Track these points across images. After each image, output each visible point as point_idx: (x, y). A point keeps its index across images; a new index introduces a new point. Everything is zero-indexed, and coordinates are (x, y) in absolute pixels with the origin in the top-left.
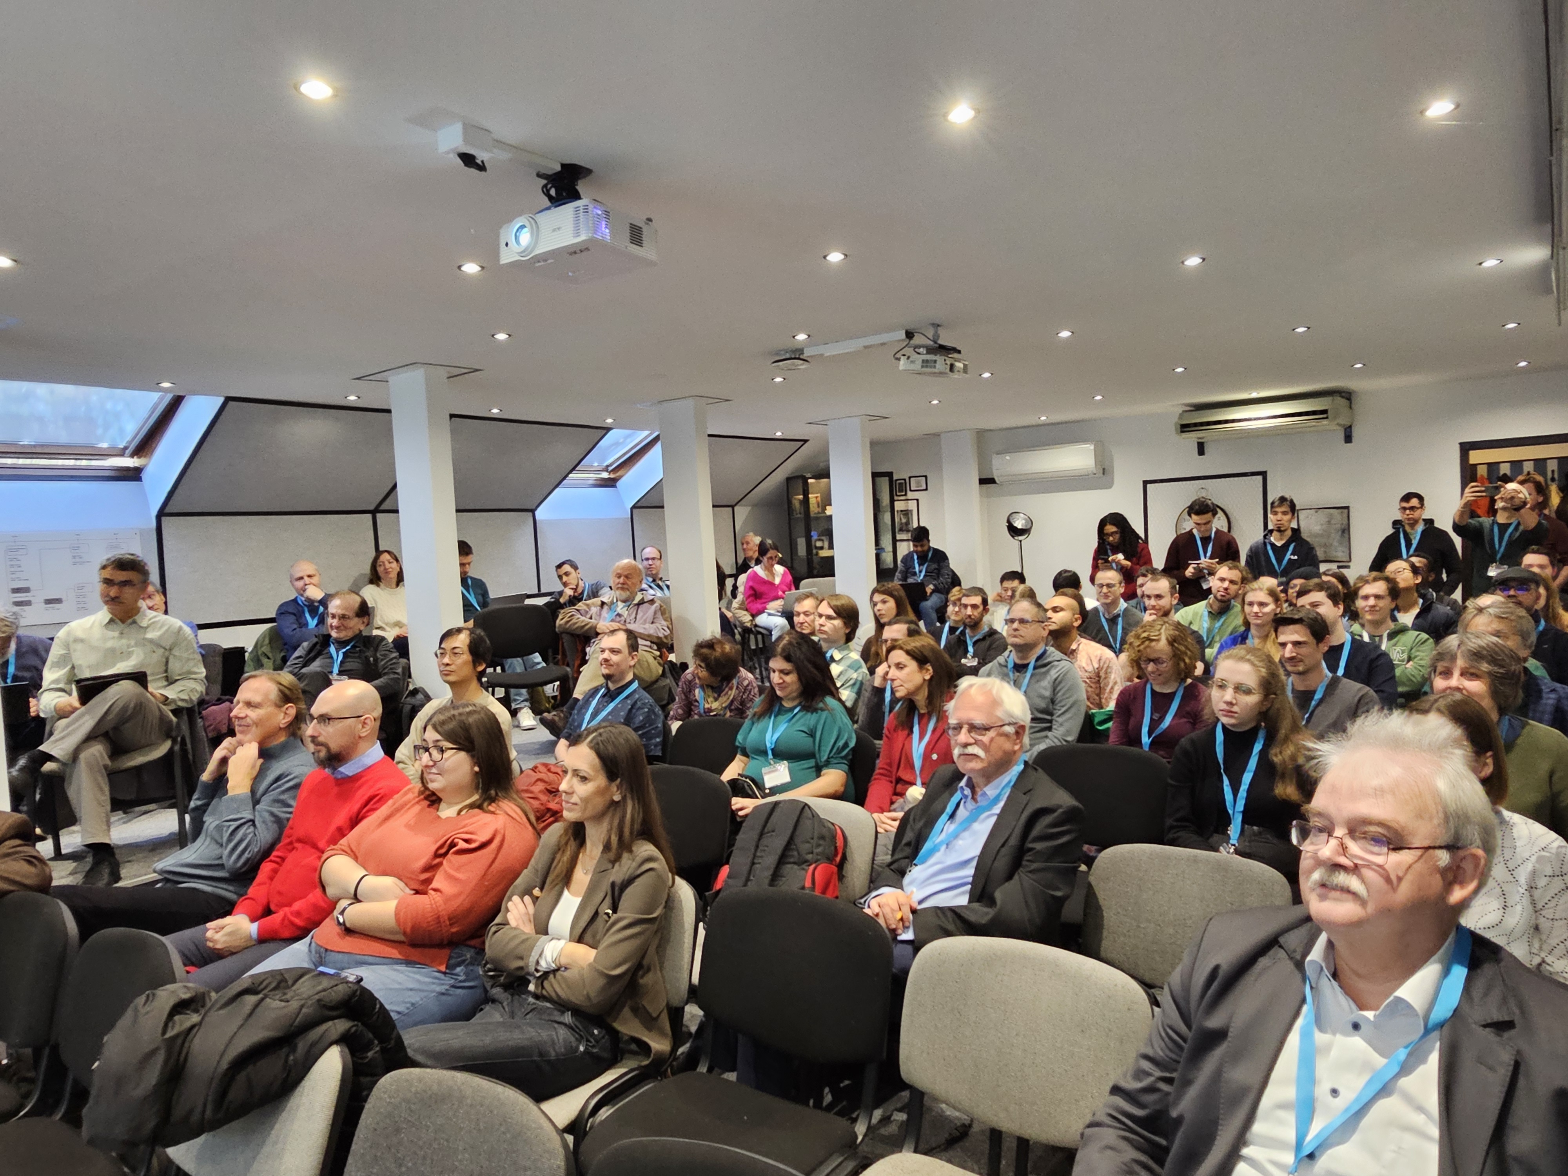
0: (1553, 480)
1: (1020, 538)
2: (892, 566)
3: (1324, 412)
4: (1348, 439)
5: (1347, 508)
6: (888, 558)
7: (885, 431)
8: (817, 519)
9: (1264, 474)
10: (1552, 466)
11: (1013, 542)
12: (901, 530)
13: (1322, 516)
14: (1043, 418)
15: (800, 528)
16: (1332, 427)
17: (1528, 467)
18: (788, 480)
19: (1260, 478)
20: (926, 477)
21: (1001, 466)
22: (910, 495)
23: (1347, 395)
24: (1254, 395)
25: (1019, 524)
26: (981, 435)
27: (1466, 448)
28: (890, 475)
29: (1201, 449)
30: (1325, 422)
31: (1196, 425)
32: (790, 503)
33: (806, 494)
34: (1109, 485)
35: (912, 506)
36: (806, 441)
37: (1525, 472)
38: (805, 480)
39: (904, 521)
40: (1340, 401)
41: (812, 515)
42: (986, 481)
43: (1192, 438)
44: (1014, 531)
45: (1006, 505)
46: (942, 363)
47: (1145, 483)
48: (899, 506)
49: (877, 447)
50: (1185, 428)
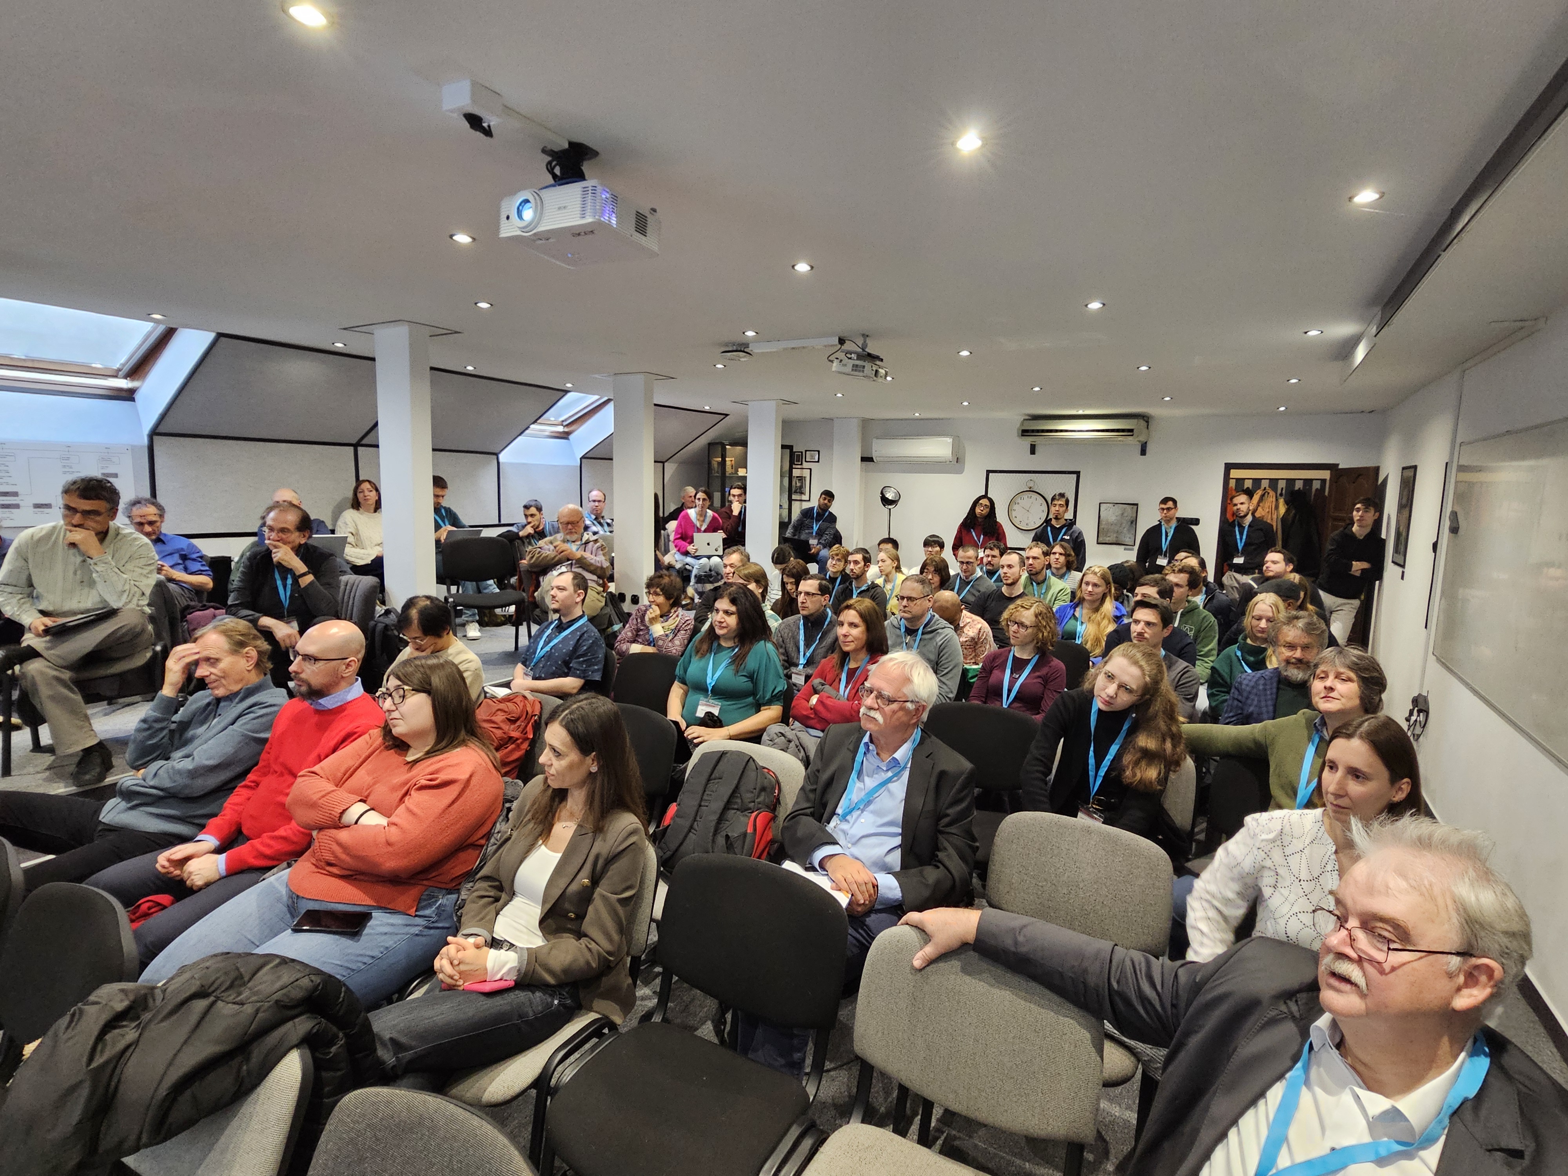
0: (1281, 495)
1: (890, 507)
2: (786, 520)
3: (1131, 431)
4: (1143, 452)
5: (1137, 505)
6: (785, 513)
7: (793, 413)
8: (730, 477)
9: (1078, 473)
10: (1282, 485)
11: (885, 510)
12: (796, 492)
13: (1118, 510)
14: (917, 415)
15: (717, 484)
16: (1133, 442)
17: (1265, 484)
18: (711, 445)
19: (1075, 476)
20: (819, 452)
21: (881, 449)
22: (805, 465)
23: (1145, 418)
24: (1081, 412)
25: (890, 496)
26: (866, 424)
27: (1229, 467)
28: (790, 447)
29: (1033, 451)
30: (1130, 438)
31: (1033, 431)
32: (709, 463)
33: (724, 457)
34: (960, 471)
35: (806, 473)
36: (727, 415)
37: (1263, 488)
38: (723, 446)
39: (798, 484)
40: (1142, 423)
41: (727, 474)
42: (867, 459)
43: (1027, 441)
44: (885, 501)
45: (881, 480)
46: (868, 366)
47: (988, 472)
48: (796, 473)
49: (787, 426)
50: (1025, 433)
